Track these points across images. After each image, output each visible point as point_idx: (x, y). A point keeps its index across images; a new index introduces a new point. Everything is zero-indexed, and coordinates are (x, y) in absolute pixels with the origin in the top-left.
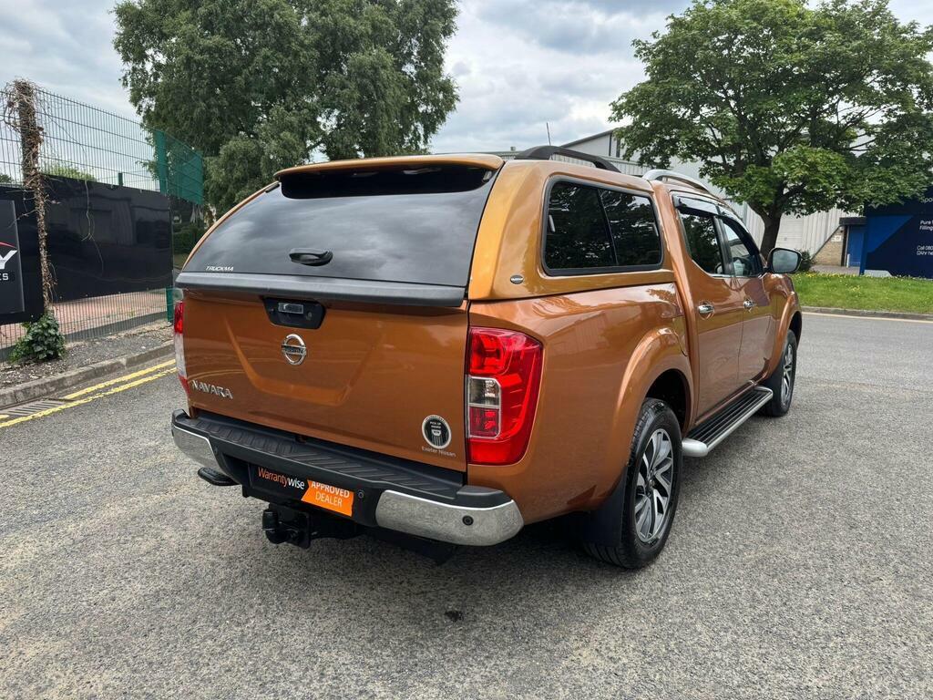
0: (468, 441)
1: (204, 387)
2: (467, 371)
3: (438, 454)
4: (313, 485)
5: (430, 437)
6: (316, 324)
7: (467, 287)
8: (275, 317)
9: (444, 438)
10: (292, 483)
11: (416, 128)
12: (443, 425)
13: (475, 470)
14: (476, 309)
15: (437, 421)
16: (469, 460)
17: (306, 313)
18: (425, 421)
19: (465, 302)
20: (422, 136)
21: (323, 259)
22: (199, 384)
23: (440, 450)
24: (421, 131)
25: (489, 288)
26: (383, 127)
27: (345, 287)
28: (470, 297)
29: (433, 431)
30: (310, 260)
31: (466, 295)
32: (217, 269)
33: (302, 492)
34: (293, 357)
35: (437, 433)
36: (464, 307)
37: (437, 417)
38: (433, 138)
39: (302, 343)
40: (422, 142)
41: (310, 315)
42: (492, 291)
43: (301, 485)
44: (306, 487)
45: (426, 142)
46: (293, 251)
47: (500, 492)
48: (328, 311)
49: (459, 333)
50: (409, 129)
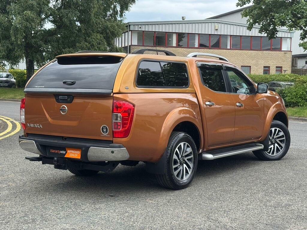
0: (113, 131)
1: (32, 125)
2: (113, 112)
3: (105, 136)
4: (69, 151)
5: (103, 131)
6: (71, 102)
7: (113, 90)
8: (58, 101)
9: (107, 131)
10: (61, 152)
11: (115, 7)
12: (106, 128)
13: (115, 140)
14: (115, 95)
15: (105, 127)
16: (113, 137)
17: (68, 98)
18: (102, 127)
19: (112, 93)
20: (119, 12)
21: (73, 83)
22: (30, 125)
23: (105, 135)
24: (118, 8)
25: (119, 90)
26: (94, 8)
27: (80, 90)
28: (113, 92)
29: (104, 130)
30: (69, 83)
31: (112, 92)
32: (38, 87)
33: (65, 154)
34: (63, 112)
35: (105, 130)
36: (112, 95)
37: (105, 125)
38: (126, 13)
39: (66, 108)
40: (119, 16)
41: (69, 99)
42: (119, 91)
43: (64, 152)
44: (66, 152)
45: (121, 16)
46: (64, 81)
47: (122, 145)
48: (74, 98)
49: (111, 102)
50: (110, 7)
